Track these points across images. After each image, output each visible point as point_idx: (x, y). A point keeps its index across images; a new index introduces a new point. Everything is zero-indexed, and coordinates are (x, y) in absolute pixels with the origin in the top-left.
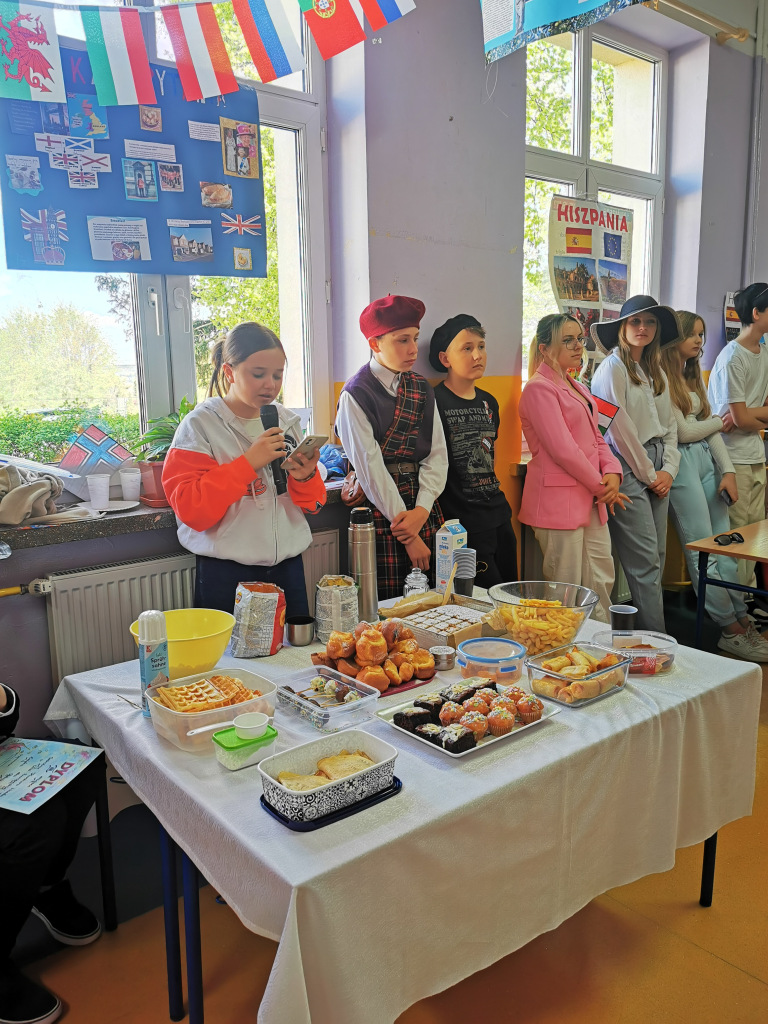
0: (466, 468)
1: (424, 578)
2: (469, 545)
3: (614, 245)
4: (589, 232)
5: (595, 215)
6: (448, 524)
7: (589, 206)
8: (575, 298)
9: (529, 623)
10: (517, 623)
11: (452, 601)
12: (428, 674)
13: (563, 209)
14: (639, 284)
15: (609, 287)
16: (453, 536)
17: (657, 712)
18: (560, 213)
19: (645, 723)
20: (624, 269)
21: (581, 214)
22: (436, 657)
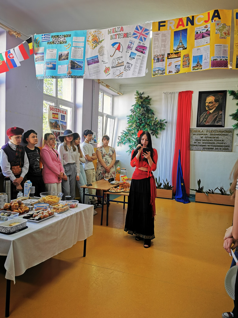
0: (33, 166)
1: (22, 194)
2: (33, 185)
3: (63, 117)
4: (58, 114)
5: (59, 110)
6: (27, 181)
7: (58, 108)
8: (54, 129)
9: (49, 200)
10: (47, 200)
11: (29, 198)
12: (28, 211)
13: (52, 108)
14: (69, 127)
15: (62, 127)
16: (28, 184)
17: (75, 213)
18: (51, 109)
19: (73, 215)
20: (66, 123)
21: (56, 110)
22: (29, 208)
